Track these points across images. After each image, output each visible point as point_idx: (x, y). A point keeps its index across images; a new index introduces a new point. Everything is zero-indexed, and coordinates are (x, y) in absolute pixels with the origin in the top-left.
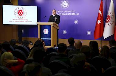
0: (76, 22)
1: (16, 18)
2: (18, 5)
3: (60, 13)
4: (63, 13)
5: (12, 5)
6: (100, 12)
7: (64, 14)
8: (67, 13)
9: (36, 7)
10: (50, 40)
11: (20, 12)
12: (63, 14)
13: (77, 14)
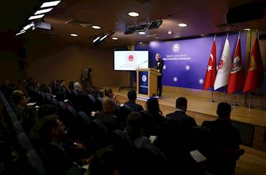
0: (188, 68)
1: (126, 64)
2: (135, 50)
5: (130, 50)
6: (212, 56)
7: (176, 59)
8: (178, 58)
9: (147, 52)
10: (147, 89)
11: (131, 58)
13: (189, 59)
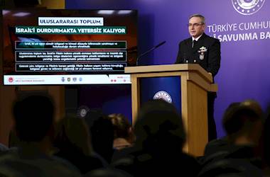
3: (229, 33)
4: (243, 32)
7: (248, 37)
8: (258, 31)
12: (241, 37)
